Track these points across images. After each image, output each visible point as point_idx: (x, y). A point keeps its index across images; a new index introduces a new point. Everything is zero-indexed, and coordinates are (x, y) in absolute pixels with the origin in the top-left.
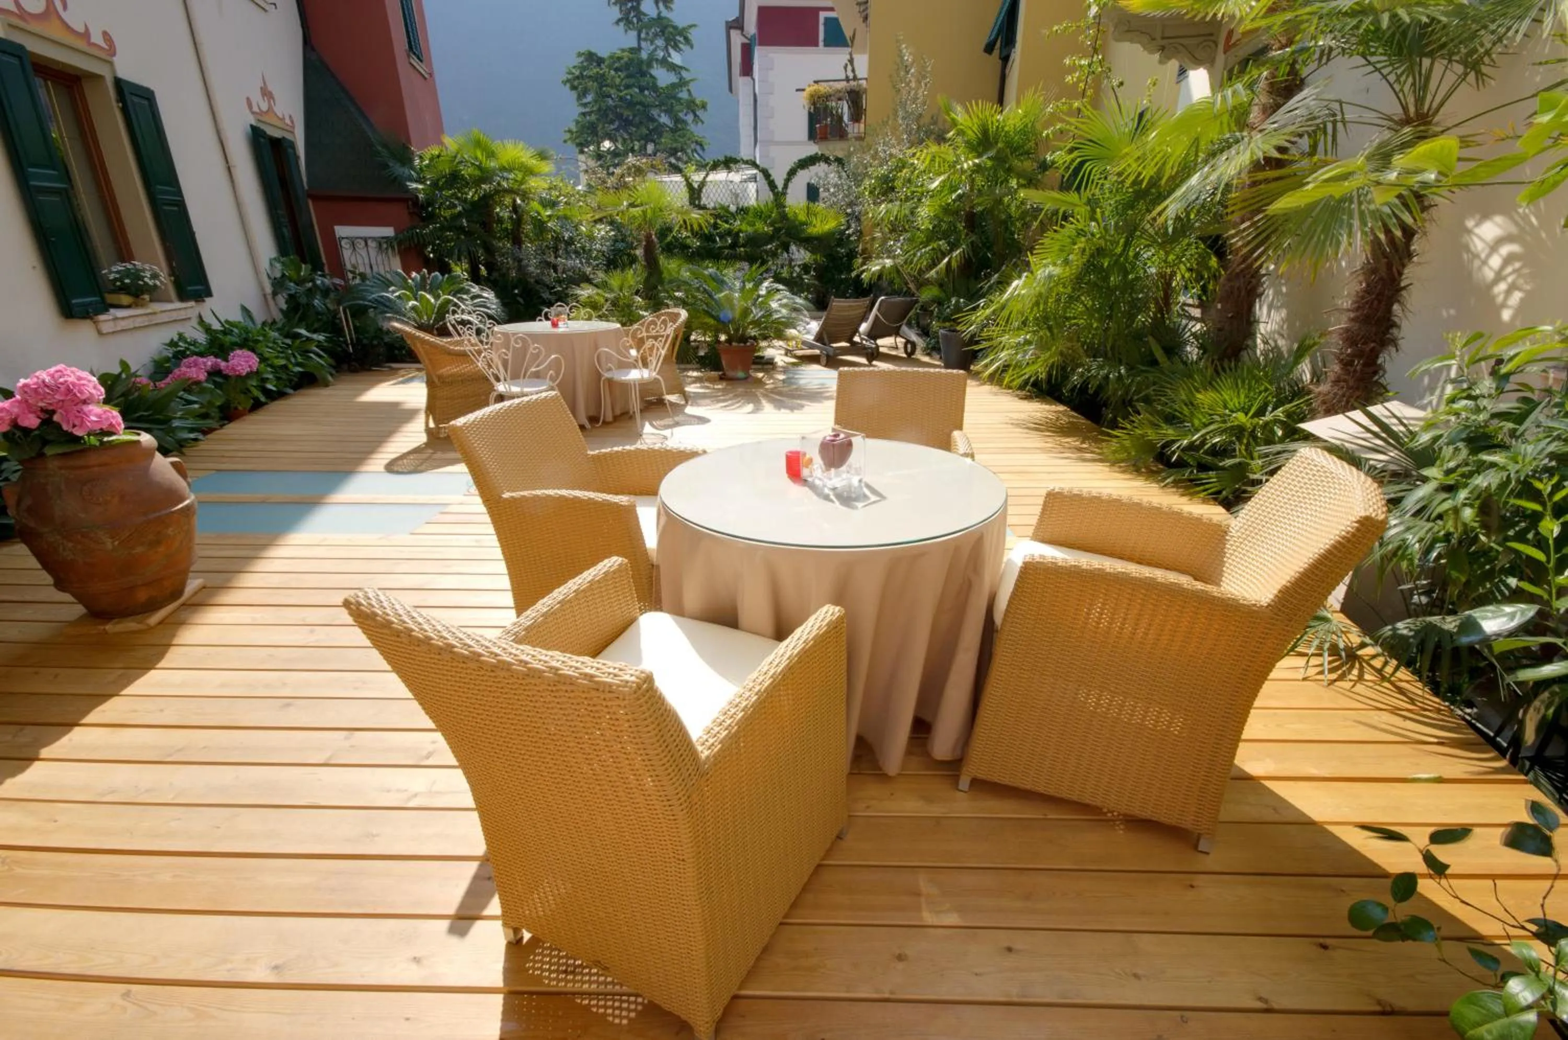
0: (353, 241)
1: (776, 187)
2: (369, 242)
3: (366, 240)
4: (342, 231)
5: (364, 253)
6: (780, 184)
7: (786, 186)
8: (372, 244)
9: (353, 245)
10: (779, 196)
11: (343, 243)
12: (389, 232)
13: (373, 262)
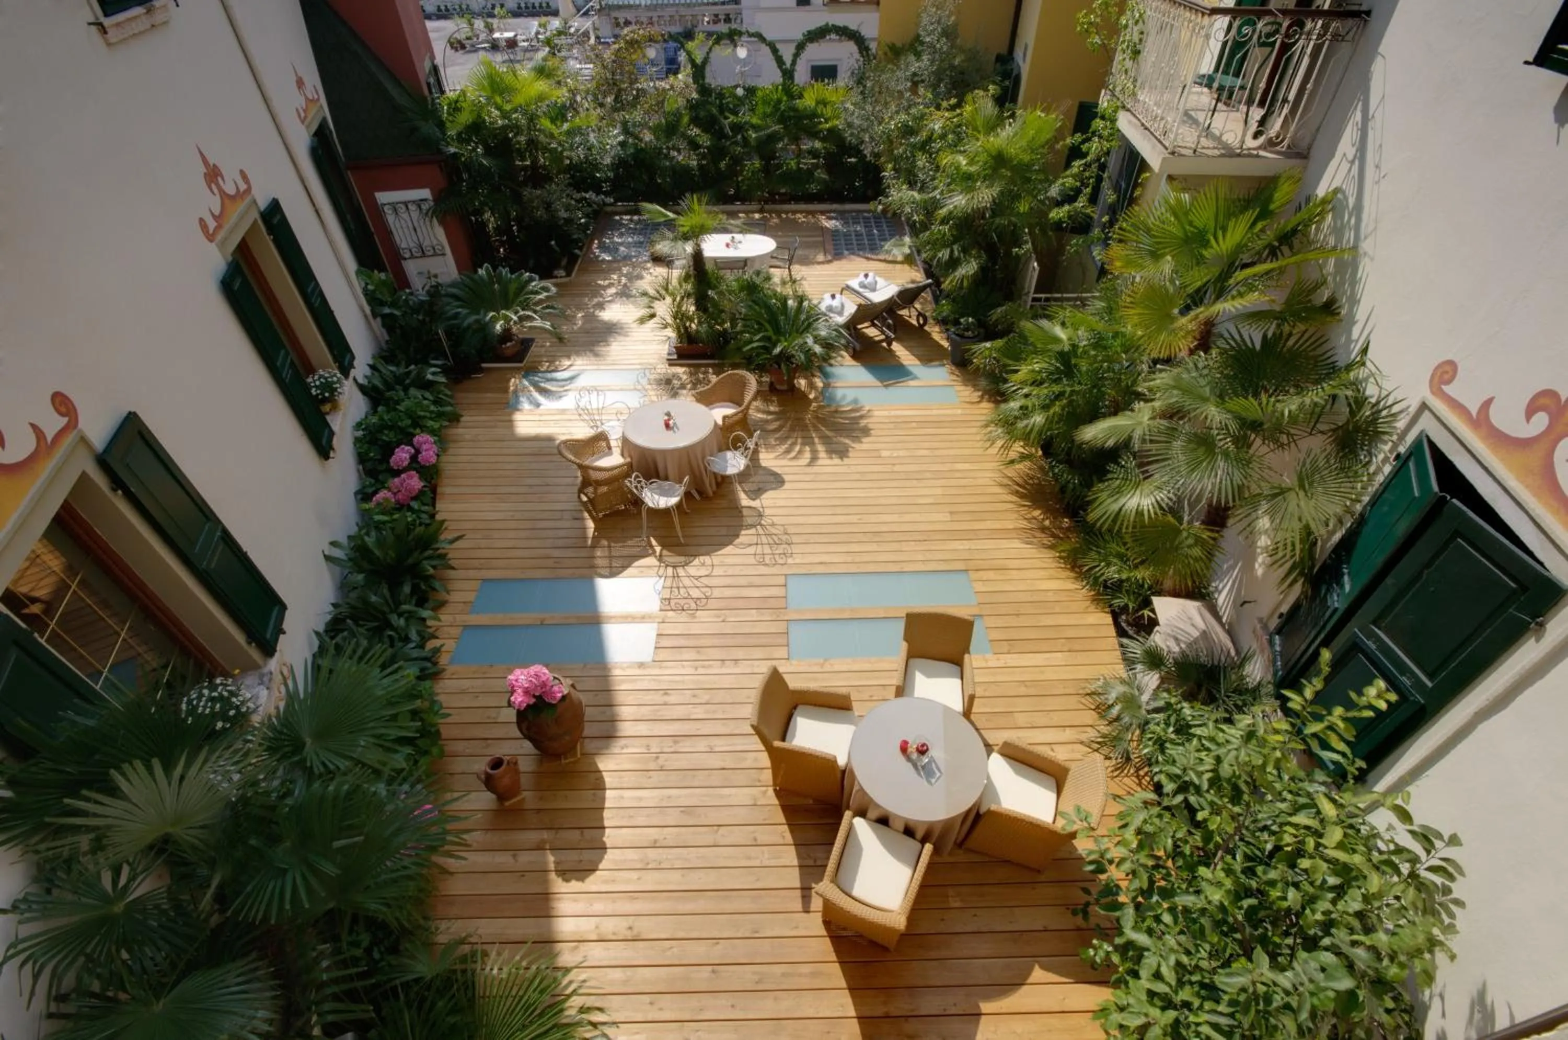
0: (394, 206)
1: (784, 63)
2: (410, 206)
3: (406, 204)
4: (383, 197)
5: (405, 216)
6: (788, 59)
7: (794, 63)
8: (412, 207)
9: (395, 210)
10: (788, 74)
11: (386, 208)
12: (425, 193)
13: (416, 224)
